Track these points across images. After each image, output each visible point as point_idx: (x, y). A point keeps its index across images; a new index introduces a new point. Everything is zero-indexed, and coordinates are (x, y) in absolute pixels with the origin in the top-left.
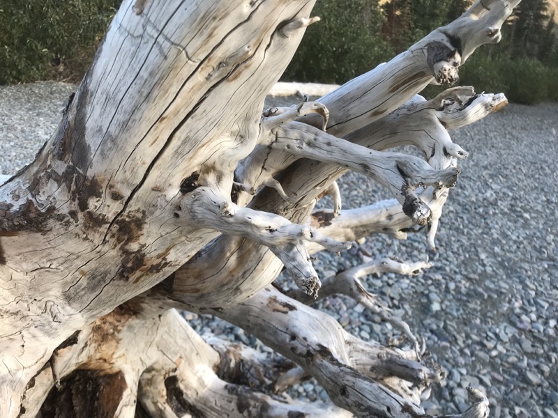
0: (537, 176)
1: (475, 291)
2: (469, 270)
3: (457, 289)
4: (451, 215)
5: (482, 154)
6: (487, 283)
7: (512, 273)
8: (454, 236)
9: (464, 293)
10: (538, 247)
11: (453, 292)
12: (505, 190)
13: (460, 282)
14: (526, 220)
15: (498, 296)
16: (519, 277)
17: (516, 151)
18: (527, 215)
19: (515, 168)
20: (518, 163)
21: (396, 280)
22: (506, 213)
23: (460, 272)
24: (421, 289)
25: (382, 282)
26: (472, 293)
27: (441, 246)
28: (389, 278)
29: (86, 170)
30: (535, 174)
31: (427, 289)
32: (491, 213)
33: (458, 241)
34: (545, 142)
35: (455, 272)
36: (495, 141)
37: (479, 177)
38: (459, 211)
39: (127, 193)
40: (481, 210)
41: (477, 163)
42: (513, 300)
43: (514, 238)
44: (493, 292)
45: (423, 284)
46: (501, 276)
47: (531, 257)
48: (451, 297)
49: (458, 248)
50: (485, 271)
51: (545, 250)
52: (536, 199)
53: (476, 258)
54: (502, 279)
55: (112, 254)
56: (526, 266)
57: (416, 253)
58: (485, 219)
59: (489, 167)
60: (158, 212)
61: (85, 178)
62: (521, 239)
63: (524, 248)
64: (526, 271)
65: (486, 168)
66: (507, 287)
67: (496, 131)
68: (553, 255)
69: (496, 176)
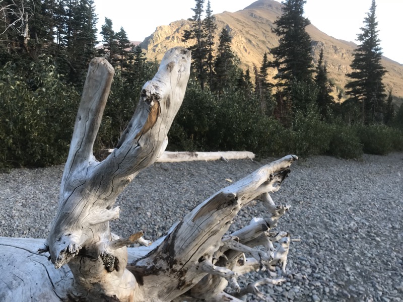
0: (386, 209)
1: (342, 293)
2: (339, 279)
3: (331, 292)
4: (327, 240)
5: (348, 195)
6: (351, 287)
7: (367, 280)
8: (329, 256)
9: (336, 294)
10: (385, 261)
11: (328, 294)
12: (363, 221)
13: (332, 287)
14: (378, 242)
15: (358, 296)
16: (372, 283)
17: (372, 191)
18: (378, 239)
19: (370, 204)
20: (373, 200)
21: (291, 287)
22: (364, 238)
23: (333, 280)
24: (307, 292)
25: (283, 288)
26: (341, 294)
27: (320, 262)
28: (287, 286)
29: (173, 257)
30: (385, 208)
31: (311, 292)
32: (354, 238)
33: (331, 259)
34: (393, 183)
35: (330, 280)
36: (357, 184)
37: (345, 212)
38: (332, 238)
39: (184, 263)
40: (347, 236)
41: (344, 201)
42: (367, 298)
43: (369, 255)
44: (354, 293)
45: (308, 289)
46: (360, 282)
47: (381, 268)
48: (327, 297)
49: (331, 264)
50: (349, 279)
51: (389, 263)
52: (385, 226)
53: (343, 270)
54: (361, 284)
55: (176, 281)
56: (377, 275)
57: (303, 268)
58: (350, 242)
59: (352, 204)
60: (192, 268)
61: (173, 259)
62: (374, 256)
63: (376, 262)
64: (376, 278)
65: (350, 205)
66: (364, 290)
67: (357, 176)
68: (395, 266)
69: (357, 211)
